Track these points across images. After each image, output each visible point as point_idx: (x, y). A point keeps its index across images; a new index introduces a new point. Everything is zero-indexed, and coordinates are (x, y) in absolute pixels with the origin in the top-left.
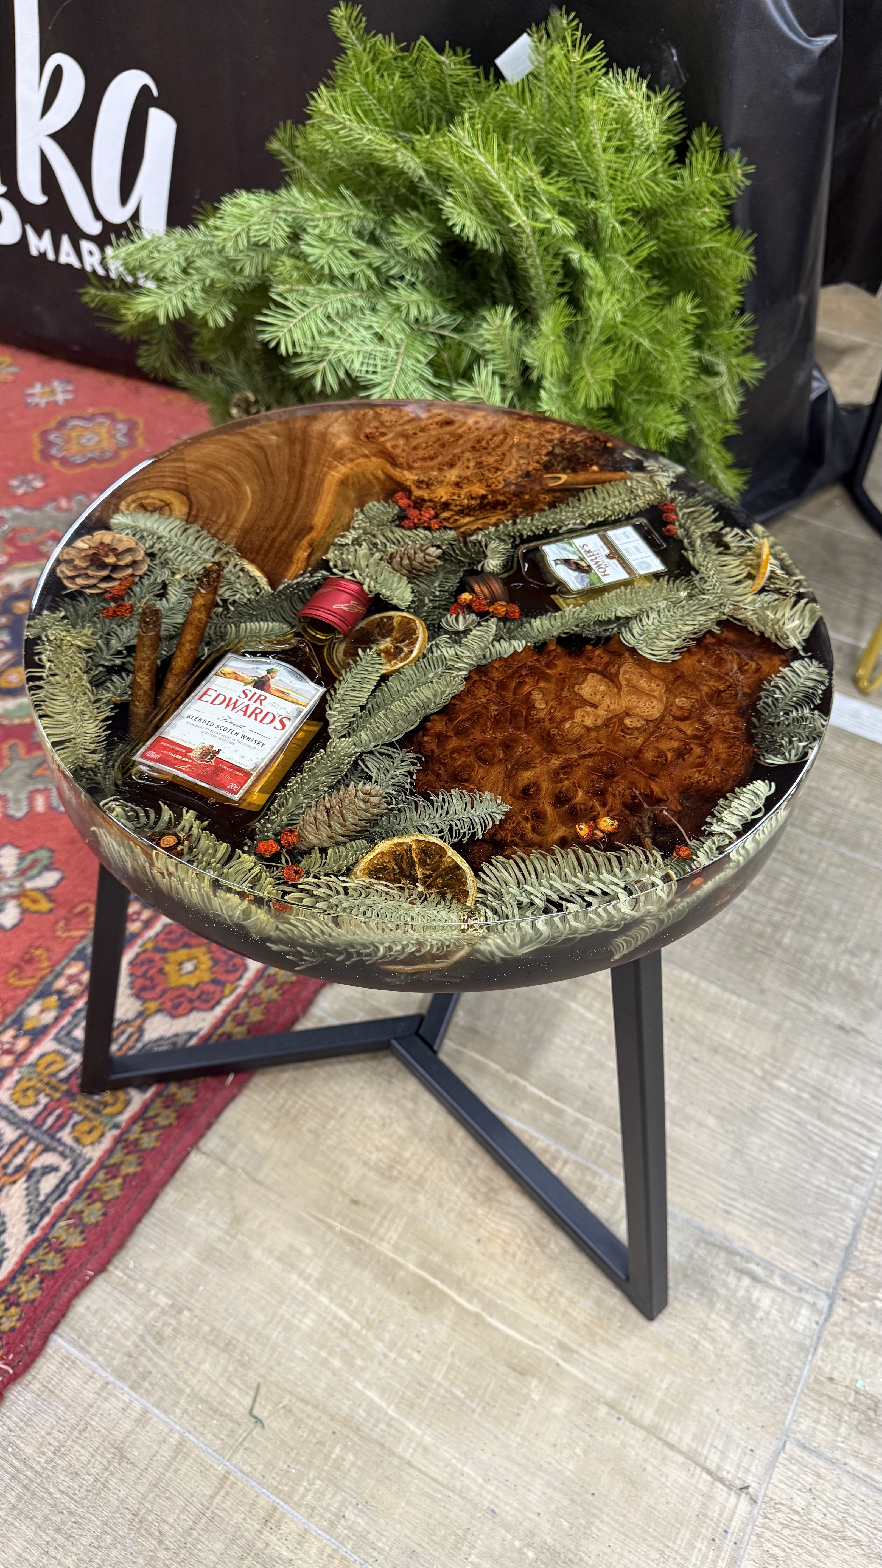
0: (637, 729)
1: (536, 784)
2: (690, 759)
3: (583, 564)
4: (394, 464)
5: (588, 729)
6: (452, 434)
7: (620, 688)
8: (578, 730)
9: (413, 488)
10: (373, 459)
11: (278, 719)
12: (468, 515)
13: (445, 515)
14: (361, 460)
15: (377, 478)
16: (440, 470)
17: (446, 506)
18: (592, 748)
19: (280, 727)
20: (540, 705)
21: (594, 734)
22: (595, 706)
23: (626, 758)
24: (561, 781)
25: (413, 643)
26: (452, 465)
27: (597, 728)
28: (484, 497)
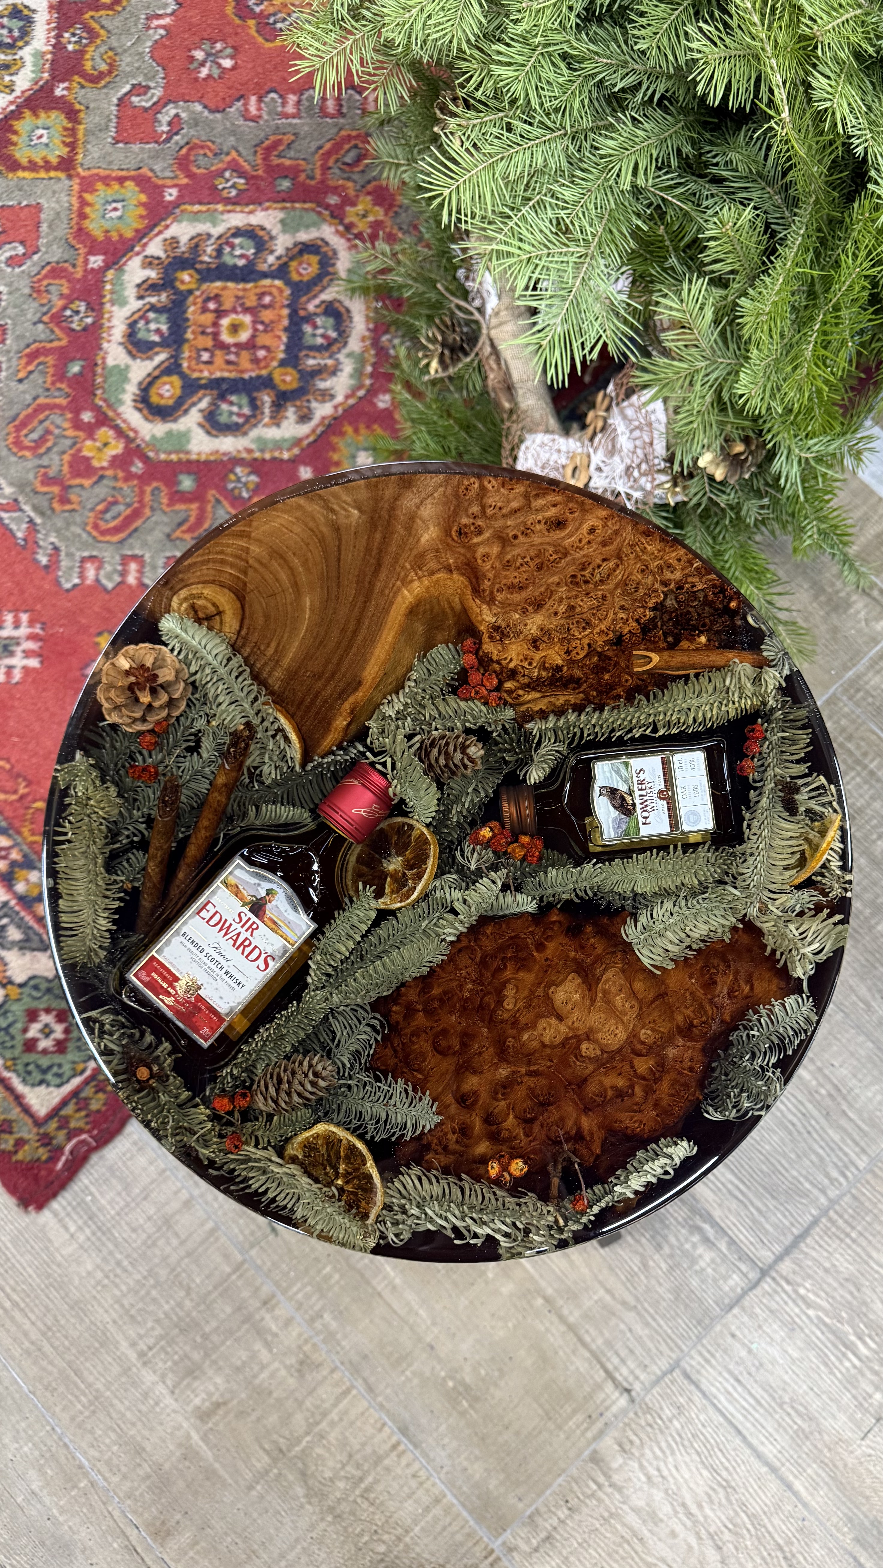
0: (590, 1059)
1: (476, 1093)
2: (628, 1102)
3: (629, 799)
4: (477, 591)
5: (544, 1046)
6: (556, 545)
7: (593, 1001)
8: (535, 1044)
9: (485, 638)
10: (455, 576)
11: (263, 956)
12: (534, 689)
13: (508, 685)
14: (441, 575)
15: (452, 608)
16: (525, 611)
17: (513, 674)
18: (542, 1065)
19: (263, 967)
20: (508, 1004)
21: (548, 1051)
22: (560, 1018)
23: (570, 1084)
24: (497, 1100)
25: (419, 877)
26: (538, 606)
27: (552, 1047)
28: (559, 668)
